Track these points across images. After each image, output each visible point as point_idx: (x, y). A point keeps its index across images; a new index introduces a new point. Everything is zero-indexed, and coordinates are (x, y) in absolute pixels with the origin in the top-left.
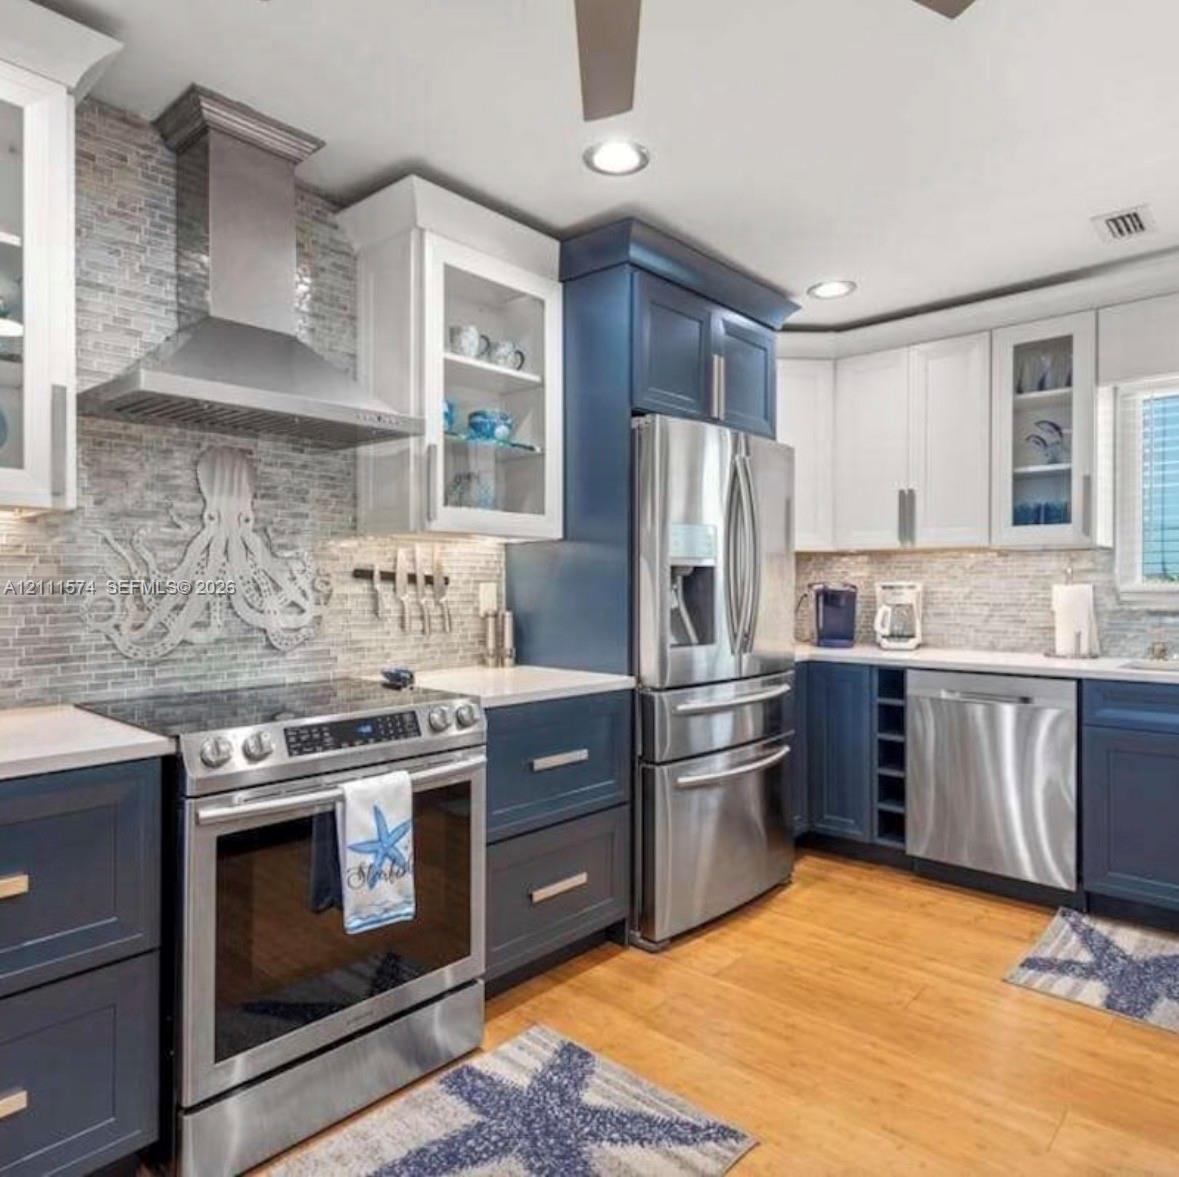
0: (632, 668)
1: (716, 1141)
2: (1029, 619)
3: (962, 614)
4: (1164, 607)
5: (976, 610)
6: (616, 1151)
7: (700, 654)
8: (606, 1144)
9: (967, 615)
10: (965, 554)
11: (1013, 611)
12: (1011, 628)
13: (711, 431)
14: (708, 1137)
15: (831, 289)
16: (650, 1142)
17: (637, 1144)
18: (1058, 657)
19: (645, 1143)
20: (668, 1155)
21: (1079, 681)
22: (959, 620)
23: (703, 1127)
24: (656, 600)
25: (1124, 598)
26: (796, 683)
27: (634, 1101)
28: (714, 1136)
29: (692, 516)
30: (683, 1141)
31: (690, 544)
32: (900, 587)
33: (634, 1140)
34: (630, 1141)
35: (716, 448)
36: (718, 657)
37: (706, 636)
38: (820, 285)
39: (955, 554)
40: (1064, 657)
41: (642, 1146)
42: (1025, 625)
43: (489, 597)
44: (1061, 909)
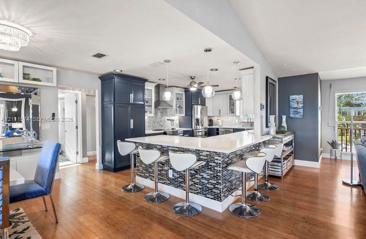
0: (192, 128)
7: (198, 126)
13: (199, 106)
21: (233, 129)
24: (194, 122)
26: (208, 130)
29: (197, 114)
31: (197, 116)
35: (199, 107)
36: (200, 127)
37: (199, 125)
43: (178, 122)
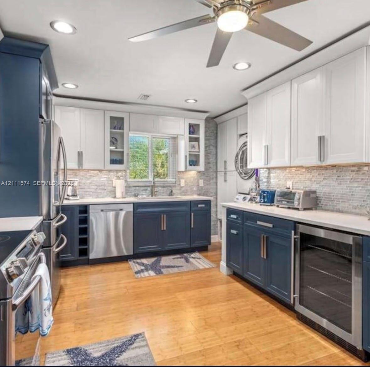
1: (137, 338)
2: (107, 189)
3: (89, 188)
4: (140, 185)
5: (93, 187)
6: (121, 358)
8: (118, 359)
9: (91, 188)
10: (90, 171)
11: (103, 187)
12: (102, 192)
14: (135, 339)
15: (70, 86)
16: (126, 350)
17: (123, 353)
18: (117, 198)
19: (125, 351)
20: (133, 349)
21: (134, 203)
22: (88, 190)
23: (131, 339)
25: (128, 183)
27: (108, 347)
28: (136, 338)
30: (131, 344)
32: (75, 181)
33: (122, 353)
34: (121, 353)
38: (66, 84)
39: (87, 171)
40: (119, 198)
41: (125, 352)
42: (106, 191)
44: (128, 260)
